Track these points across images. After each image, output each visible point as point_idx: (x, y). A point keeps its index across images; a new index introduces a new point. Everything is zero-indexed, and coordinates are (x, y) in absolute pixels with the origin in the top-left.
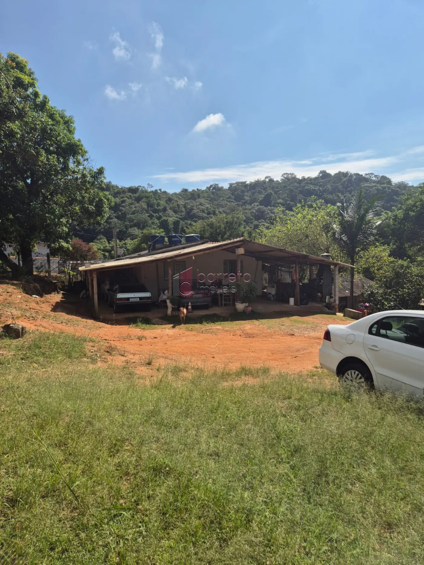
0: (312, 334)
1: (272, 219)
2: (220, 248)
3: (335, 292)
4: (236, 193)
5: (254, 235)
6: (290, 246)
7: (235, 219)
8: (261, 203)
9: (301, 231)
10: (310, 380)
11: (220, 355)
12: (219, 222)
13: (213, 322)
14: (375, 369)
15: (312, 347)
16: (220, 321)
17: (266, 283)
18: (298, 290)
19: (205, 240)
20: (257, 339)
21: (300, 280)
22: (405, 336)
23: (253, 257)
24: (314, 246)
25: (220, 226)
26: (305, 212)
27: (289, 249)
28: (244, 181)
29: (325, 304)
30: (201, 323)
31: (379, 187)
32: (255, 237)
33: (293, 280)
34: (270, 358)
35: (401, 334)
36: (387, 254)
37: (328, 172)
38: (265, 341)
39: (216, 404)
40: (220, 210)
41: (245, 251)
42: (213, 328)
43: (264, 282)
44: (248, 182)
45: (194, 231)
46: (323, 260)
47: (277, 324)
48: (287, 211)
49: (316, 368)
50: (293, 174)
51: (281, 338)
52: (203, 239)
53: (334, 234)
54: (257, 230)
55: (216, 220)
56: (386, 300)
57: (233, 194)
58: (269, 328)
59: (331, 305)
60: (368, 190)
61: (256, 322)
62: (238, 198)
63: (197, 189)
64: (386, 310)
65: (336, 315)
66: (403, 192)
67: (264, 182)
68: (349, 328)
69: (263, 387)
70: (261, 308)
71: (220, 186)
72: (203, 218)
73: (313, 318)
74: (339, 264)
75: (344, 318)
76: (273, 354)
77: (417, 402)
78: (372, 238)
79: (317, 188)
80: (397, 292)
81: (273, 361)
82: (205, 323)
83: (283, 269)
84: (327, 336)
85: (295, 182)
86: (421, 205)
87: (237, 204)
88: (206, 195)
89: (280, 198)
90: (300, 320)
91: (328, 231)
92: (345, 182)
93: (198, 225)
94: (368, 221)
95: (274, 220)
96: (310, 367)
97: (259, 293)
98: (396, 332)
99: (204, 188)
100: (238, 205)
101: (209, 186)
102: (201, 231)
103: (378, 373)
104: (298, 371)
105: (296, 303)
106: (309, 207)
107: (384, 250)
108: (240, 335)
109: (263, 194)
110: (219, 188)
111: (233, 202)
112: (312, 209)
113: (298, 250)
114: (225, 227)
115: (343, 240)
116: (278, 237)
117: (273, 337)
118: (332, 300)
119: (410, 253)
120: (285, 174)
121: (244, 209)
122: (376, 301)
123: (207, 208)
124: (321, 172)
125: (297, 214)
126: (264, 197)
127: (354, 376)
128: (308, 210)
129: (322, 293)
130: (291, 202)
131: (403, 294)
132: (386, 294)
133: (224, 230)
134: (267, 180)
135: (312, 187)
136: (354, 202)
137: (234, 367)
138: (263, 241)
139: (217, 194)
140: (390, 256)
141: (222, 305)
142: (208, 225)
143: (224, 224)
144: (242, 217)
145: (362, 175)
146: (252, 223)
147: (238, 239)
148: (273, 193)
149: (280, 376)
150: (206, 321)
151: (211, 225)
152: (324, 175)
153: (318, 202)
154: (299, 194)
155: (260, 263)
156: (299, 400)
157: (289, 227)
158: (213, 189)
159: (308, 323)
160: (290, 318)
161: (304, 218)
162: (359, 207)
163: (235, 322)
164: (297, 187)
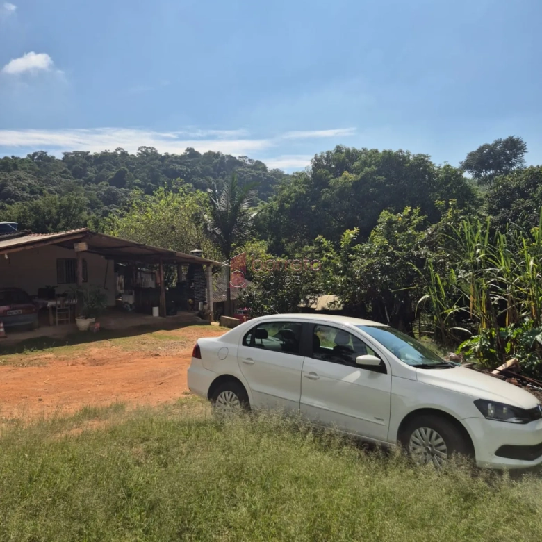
0: (182, 351)
1: (126, 205)
2: (50, 243)
3: (209, 296)
4: (74, 167)
5: (102, 224)
6: (152, 240)
7: (74, 202)
8: (112, 182)
9: (165, 221)
10: (178, 411)
11: (52, 396)
12: (48, 206)
13: (41, 348)
14: (250, 386)
15: (181, 369)
16: (52, 347)
17: (121, 289)
18: (163, 296)
19: (26, 230)
20: (109, 366)
21: (166, 284)
22: (281, 344)
23: (100, 254)
24: (182, 242)
25: (50, 211)
26: (169, 198)
27: (151, 245)
28: (85, 151)
29: (197, 312)
30: (21, 351)
31: (254, 172)
32: (103, 227)
33: (157, 284)
34: (127, 389)
35: (277, 342)
36: (264, 251)
37: (196, 150)
38: (120, 367)
39: (37, 469)
40: (51, 188)
41: (89, 247)
42: (40, 357)
43: (118, 288)
44: (91, 153)
45: (8, 216)
46: (193, 259)
47: (136, 342)
48: (147, 196)
49: (186, 394)
50: (153, 148)
51: (142, 360)
52: (23, 230)
53: (206, 225)
54: (107, 219)
55: (44, 203)
56: (266, 303)
57: (70, 168)
58: (125, 349)
59: (204, 313)
60: (243, 176)
61: (107, 343)
62: (78, 174)
63: (13, 157)
64: (266, 314)
65: (210, 324)
66: (279, 180)
67: (114, 155)
68: (221, 340)
69: (113, 432)
70: (113, 323)
71: (50, 154)
72: (23, 199)
73: (183, 331)
74: (212, 263)
75: (220, 328)
76: (129, 383)
77: (292, 418)
78: (248, 232)
79: (184, 169)
80: (276, 293)
81: (131, 394)
82: (27, 352)
83: (144, 269)
84: (197, 352)
85: (157, 158)
86: (296, 196)
87: (76, 182)
88: (27, 165)
89: (137, 178)
90: (167, 335)
91: (199, 223)
92: (217, 163)
93: (15, 209)
94: (243, 212)
95: (129, 205)
96: (178, 395)
97: (111, 303)
98: (272, 340)
99: (23, 156)
100: (79, 184)
101: (31, 153)
102: (19, 217)
103: (254, 391)
104: (163, 401)
105: (160, 314)
106: (173, 192)
107: (262, 246)
108: (83, 364)
109: (113, 171)
110: (49, 157)
111: (70, 178)
112: (178, 194)
113: (162, 245)
114: (58, 212)
115: (216, 233)
116: (136, 229)
117: (131, 361)
118: (206, 307)
119: (288, 249)
120: (142, 147)
121: (86, 189)
122: (255, 304)
123: (30, 184)
124: (188, 150)
125: (160, 199)
126: (116, 175)
127: (228, 398)
128: (174, 195)
129: (193, 299)
130: (152, 183)
131: (282, 296)
132: (265, 296)
133: (56, 217)
134: (119, 153)
135: (178, 167)
136: (226, 189)
137: (72, 409)
138: (114, 234)
139: (45, 166)
140: (267, 252)
141: (55, 323)
142: (32, 209)
143: (56, 208)
144: (84, 199)
145: (235, 158)
146: (99, 208)
147: (78, 230)
148: (127, 170)
149: (138, 412)
150: (29, 348)
151: (36, 210)
152: (192, 153)
153: (185, 186)
154: (162, 174)
155: (112, 262)
156: (159, 440)
157: (150, 216)
158: (38, 159)
159: (176, 338)
160: (154, 333)
161: (168, 205)
162: (232, 194)
163: (75, 346)
164: (160, 165)
